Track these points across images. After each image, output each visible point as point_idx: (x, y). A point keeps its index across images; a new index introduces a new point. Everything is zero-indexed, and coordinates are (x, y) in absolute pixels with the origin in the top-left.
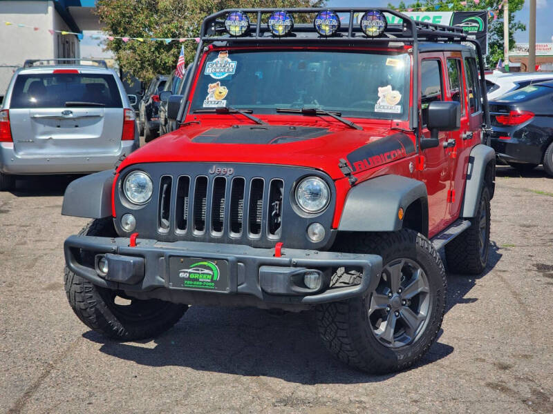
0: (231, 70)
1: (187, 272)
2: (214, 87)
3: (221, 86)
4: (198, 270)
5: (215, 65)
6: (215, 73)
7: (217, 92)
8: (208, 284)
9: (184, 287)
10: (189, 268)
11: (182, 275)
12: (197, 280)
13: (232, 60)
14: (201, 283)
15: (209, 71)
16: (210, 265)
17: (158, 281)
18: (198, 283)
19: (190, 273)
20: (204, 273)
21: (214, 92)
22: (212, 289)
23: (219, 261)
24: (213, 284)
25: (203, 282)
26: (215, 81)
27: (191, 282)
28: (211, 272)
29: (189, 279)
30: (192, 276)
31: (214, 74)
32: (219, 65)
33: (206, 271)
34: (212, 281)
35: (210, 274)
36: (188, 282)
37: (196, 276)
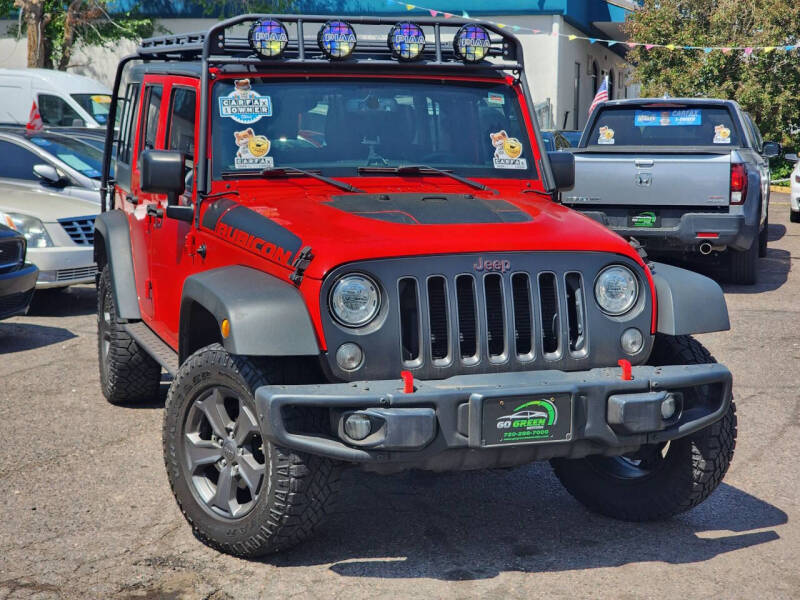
0: (265, 110)
1: (508, 419)
2: (245, 136)
3: (256, 134)
4: (526, 414)
5: (234, 102)
6: (238, 114)
7: (253, 145)
8: (539, 432)
9: (504, 442)
10: (511, 414)
11: (500, 425)
12: (524, 429)
13: (262, 95)
14: (528, 433)
15: (225, 110)
16: (543, 404)
17: (458, 439)
18: (524, 433)
19: (513, 420)
20: (534, 418)
21: (247, 145)
22: (545, 439)
23: (557, 396)
24: (547, 432)
25: (531, 431)
26: (243, 127)
27: (514, 434)
28: (544, 415)
29: (511, 429)
30: (516, 424)
31: (239, 117)
32: (241, 102)
33: (538, 414)
34: (546, 427)
35: (543, 418)
36: (510, 434)
37: (523, 423)
